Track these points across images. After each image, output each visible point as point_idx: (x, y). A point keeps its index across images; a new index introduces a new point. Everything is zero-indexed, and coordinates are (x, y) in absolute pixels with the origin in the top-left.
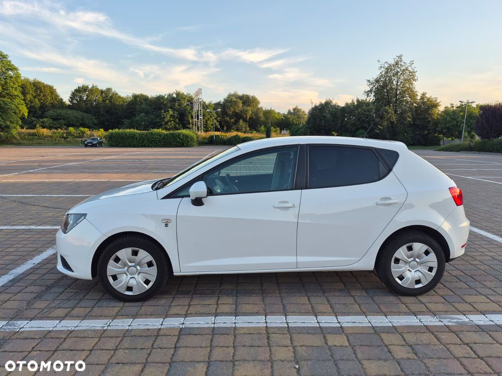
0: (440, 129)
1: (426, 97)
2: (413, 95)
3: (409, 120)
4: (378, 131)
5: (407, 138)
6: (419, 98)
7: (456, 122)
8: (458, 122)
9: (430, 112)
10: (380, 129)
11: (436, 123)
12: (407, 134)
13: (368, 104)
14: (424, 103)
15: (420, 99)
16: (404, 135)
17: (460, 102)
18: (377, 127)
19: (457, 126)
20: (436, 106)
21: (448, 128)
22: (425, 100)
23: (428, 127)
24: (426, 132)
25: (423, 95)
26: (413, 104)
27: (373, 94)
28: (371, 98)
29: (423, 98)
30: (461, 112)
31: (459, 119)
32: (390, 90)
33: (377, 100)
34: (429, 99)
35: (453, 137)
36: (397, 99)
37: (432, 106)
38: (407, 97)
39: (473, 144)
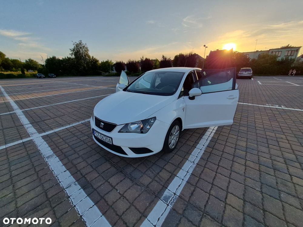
0: (101, 69)
2: (89, 57)
3: (90, 66)
6: (91, 58)
9: (96, 63)
10: (81, 69)
11: (100, 67)
13: (72, 59)
14: (93, 60)
16: (90, 72)
18: (79, 68)
19: (106, 68)
20: (98, 61)
21: (104, 69)
23: (97, 68)
24: (97, 70)
25: (93, 57)
26: (90, 60)
27: (74, 55)
28: (73, 57)
29: (92, 58)
30: (107, 63)
31: (107, 66)
32: (80, 54)
33: (76, 58)
34: (95, 58)
35: (106, 72)
36: (83, 58)
37: (97, 61)
38: (87, 57)
39: (114, 74)
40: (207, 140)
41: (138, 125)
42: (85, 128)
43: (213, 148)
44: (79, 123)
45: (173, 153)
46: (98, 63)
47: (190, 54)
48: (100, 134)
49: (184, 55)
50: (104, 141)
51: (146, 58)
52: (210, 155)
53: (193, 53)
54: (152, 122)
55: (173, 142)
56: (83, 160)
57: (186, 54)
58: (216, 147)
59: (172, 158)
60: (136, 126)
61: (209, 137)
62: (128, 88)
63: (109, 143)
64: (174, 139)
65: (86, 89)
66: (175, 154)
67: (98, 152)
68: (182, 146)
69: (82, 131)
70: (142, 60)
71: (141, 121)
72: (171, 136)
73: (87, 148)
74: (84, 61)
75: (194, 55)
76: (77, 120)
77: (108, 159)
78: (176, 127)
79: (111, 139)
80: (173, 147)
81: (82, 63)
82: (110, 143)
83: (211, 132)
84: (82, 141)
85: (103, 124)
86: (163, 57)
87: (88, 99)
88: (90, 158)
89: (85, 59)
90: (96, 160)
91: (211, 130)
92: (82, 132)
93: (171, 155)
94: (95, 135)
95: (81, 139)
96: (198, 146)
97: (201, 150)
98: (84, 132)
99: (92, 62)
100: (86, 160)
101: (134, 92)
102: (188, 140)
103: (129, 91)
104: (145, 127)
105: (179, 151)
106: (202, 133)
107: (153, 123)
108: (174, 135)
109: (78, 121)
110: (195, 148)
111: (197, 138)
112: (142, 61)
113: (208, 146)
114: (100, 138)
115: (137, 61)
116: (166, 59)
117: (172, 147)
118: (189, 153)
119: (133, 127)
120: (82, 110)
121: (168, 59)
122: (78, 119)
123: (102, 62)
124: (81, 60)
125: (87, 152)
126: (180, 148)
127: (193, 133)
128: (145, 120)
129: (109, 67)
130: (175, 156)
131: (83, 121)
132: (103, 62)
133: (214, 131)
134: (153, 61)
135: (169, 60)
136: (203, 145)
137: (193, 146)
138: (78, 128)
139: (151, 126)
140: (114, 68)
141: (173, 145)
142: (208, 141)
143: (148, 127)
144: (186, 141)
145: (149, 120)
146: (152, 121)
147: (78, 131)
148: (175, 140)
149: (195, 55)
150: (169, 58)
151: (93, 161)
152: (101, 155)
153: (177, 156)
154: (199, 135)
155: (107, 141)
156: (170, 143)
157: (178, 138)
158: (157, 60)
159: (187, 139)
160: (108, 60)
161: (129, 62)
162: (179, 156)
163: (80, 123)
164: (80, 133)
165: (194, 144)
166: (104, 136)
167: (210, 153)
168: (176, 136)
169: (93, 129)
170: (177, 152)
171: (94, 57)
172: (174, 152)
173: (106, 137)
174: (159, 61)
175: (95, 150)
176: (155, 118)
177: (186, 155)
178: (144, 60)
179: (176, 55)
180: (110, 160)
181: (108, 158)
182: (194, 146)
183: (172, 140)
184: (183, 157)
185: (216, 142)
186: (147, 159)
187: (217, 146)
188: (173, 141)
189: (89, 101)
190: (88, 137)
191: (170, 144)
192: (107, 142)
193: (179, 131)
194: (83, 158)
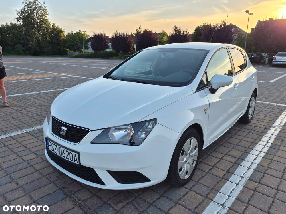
0: (68, 45)
1: (55, 26)
2: (48, 24)
3: (49, 39)
4: (31, 46)
5: (49, 51)
6: (51, 26)
7: (75, 42)
8: (77, 42)
9: (59, 35)
10: (31, 44)
11: (65, 41)
12: (49, 48)
13: (19, 27)
14: (55, 29)
15: (53, 27)
16: (47, 49)
17: (79, 30)
18: (29, 43)
19: (76, 44)
20: (62, 32)
21: (72, 45)
22: (55, 28)
23: (60, 44)
24: (59, 47)
25: (54, 24)
26: (48, 29)
27: (22, 21)
28: (21, 23)
29: (53, 26)
30: (77, 36)
31: (77, 40)
32: (33, 18)
33: (25, 25)
34: (57, 27)
35: (75, 51)
36: (38, 26)
37: (60, 31)
38: (44, 25)
39: (90, 54)
40: (249, 168)
41: (126, 133)
42: (32, 141)
43: (259, 183)
44: (22, 132)
45: (187, 188)
46: (62, 35)
47: (222, 25)
48: (58, 147)
49: (212, 26)
50: (65, 158)
51: (146, 30)
52: (254, 194)
53: (227, 24)
54: (149, 128)
55: (186, 167)
56: (24, 194)
57: (215, 25)
58: (265, 180)
59: (184, 196)
60: (122, 133)
61: (252, 163)
62: (112, 74)
63: (73, 162)
64: (189, 163)
65: (39, 77)
66: (191, 189)
67: (52, 180)
68: (202, 177)
69: (27, 146)
70: (138, 32)
71: (131, 124)
72: (182, 155)
73: (34, 174)
74: (38, 30)
75: (228, 26)
76: (19, 126)
77: (70, 194)
78: (192, 141)
79: (77, 155)
80: (187, 177)
81: (36, 34)
82: (76, 162)
83: (257, 156)
84: (25, 161)
85: (66, 129)
86: (176, 28)
87: (40, 94)
88: (37, 191)
89: (41, 27)
90: (47, 195)
91: (257, 153)
92: (25, 147)
93: (183, 191)
94: (51, 148)
95: (24, 158)
96: (233, 178)
97: (237, 184)
98: (29, 146)
99: (52, 32)
100: (30, 194)
101: (122, 80)
102: (214, 167)
103: (114, 78)
104: (137, 135)
105: (197, 185)
106: (240, 157)
107: (151, 129)
108: (188, 155)
109: (21, 129)
110: (228, 182)
111: (232, 165)
112: (138, 34)
113: (250, 179)
114: (58, 154)
115: (130, 34)
116: (180, 31)
117: (184, 176)
118: (215, 189)
119: (118, 134)
120: (28, 110)
121: (184, 32)
122: (21, 126)
123: (69, 33)
124: (34, 28)
125: (32, 180)
126: (200, 179)
127: (223, 155)
128: (138, 122)
129: (81, 42)
130: (190, 193)
131: (29, 128)
132: (71, 33)
133: (263, 154)
134: (158, 35)
135: (185, 34)
136: (242, 177)
137: (223, 178)
138: (20, 140)
139: (147, 134)
140: (89, 44)
141: (187, 172)
142: (251, 171)
143: (143, 136)
144: (211, 169)
145: (145, 124)
146: (150, 126)
147: (20, 145)
148: (191, 163)
149: (231, 26)
150: (185, 30)
151: (42, 196)
152: (57, 187)
153: (194, 194)
154: (233, 160)
155: (70, 158)
156: (181, 169)
157: (195, 162)
158: (164, 34)
159: (213, 165)
160: (80, 31)
161: (116, 35)
162: (196, 193)
163: (24, 131)
164: (22, 148)
165: (225, 175)
166: (66, 150)
167: (254, 191)
168: (192, 156)
169: (47, 139)
170: (193, 186)
171: (56, 25)
172: (188, 186)
173: (69, 151)
174: (169, 35)
175: (47, 178)
176: (154, 121)
177: (209, 193)
178: (142, 32)
179: (197, 26)
180: (72, 196)
181: (69, 192)
182: (225, 177)
183: (185, 162)
184: (205, 195)
185: (265, 173)
186: (140, 196)
187: (267, 180)
188: (186, 165)
189: (41, 95)
190: (37, 155)
191: (180, 171)
192: (70, 160)
193: (197, 149)
194: (24, 190)
